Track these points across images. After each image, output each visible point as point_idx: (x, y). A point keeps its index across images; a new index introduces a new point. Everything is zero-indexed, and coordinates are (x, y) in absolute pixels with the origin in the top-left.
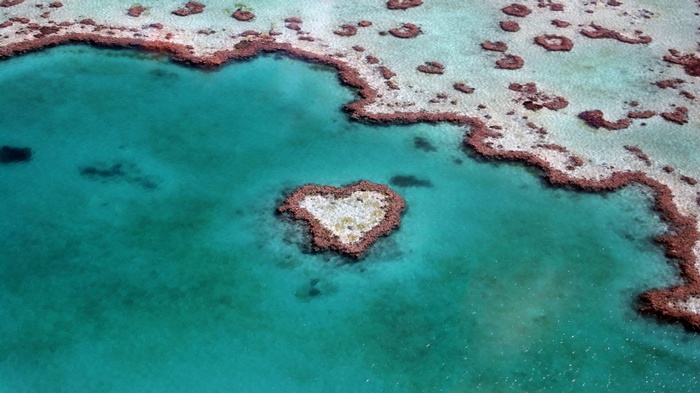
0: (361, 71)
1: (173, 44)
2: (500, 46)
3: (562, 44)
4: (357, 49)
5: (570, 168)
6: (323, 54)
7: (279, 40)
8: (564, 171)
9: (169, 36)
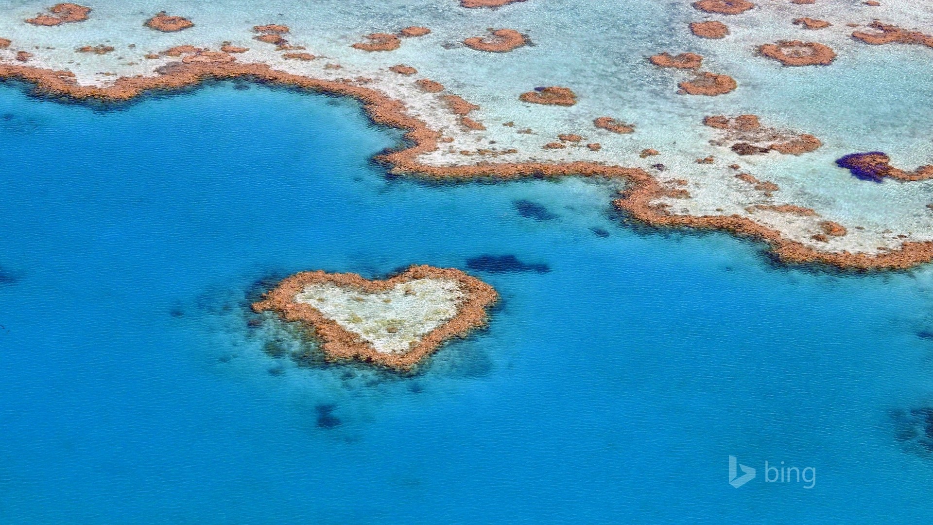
0: (409, 102)
1: (32, 68)
2: (688, 60)
3: (813, 55)
4: (401, 70)
5: (818, 238)
6: (332, 78)
7: (244, 59)
8: (806, 242)
9: (22, 57)
